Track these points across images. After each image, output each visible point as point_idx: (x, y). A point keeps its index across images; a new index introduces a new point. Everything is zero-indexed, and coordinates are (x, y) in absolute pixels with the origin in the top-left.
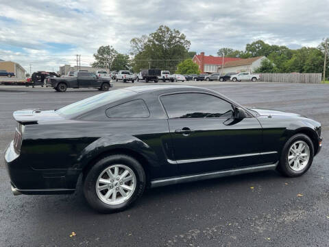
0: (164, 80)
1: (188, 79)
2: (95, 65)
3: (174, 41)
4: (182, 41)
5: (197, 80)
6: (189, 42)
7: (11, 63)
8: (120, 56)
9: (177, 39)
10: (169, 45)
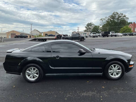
0: (112, 36)
1: (125, 35)
2: (85, 31)
3: (120, 18)
4: (124, 18)
5: (130, 35)
6: (128, 18)
7: (54, 32)
8: (96, 27)
9: (122, 17)
10: (118, 20)
